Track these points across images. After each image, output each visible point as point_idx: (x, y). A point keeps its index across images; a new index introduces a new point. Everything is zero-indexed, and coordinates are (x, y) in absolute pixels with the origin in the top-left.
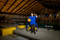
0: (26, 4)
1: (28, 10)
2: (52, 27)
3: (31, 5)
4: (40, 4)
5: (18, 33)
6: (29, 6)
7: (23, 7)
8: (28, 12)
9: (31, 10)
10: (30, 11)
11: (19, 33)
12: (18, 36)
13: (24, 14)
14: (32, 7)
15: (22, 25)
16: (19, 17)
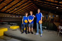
0: (18, 3)
1: (21, 9)
2: (46, 27)
3: (25, 5)
4: (34, 5)
5: (10, 35)
6: (23, 5)
7: (16, 6)
8: (21, 11)
9: (25, 9)
10: (23, 10)
11: (12, 35)
12: (10, 38)
13: (17, 13)
14: (25, 7)
15: (14, 25)
16: (11, 16)
